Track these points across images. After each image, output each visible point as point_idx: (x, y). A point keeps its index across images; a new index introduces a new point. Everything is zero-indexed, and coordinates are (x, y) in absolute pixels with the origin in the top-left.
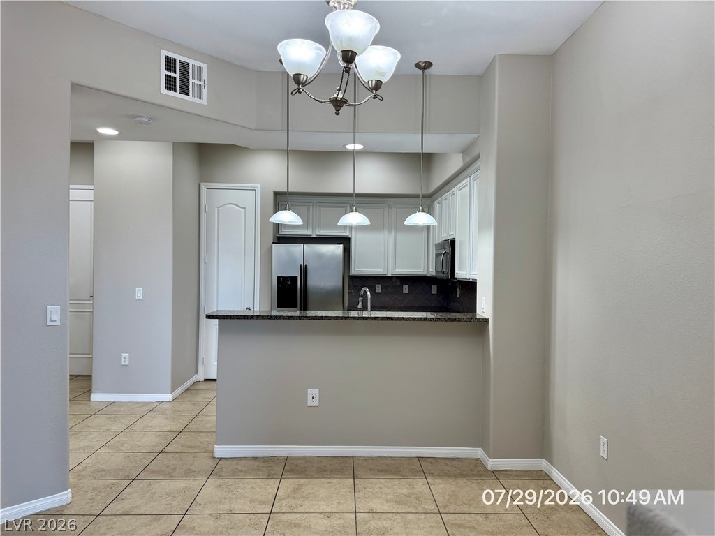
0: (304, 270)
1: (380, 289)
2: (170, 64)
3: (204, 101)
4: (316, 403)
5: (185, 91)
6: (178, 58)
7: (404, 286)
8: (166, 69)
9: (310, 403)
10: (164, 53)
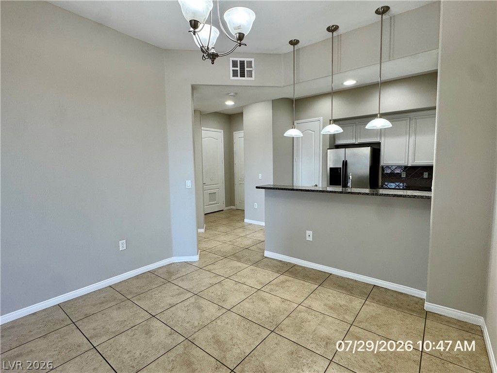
0: (345, 163)
1: (405, 175)
2: (235, 64)
3: (253, 78)
4: (311, 239)
5: (243, 75)
6: (239, 60)
7: (424, 173)
8: (233, 67)
9: (308, 239)
10: (231, 59)
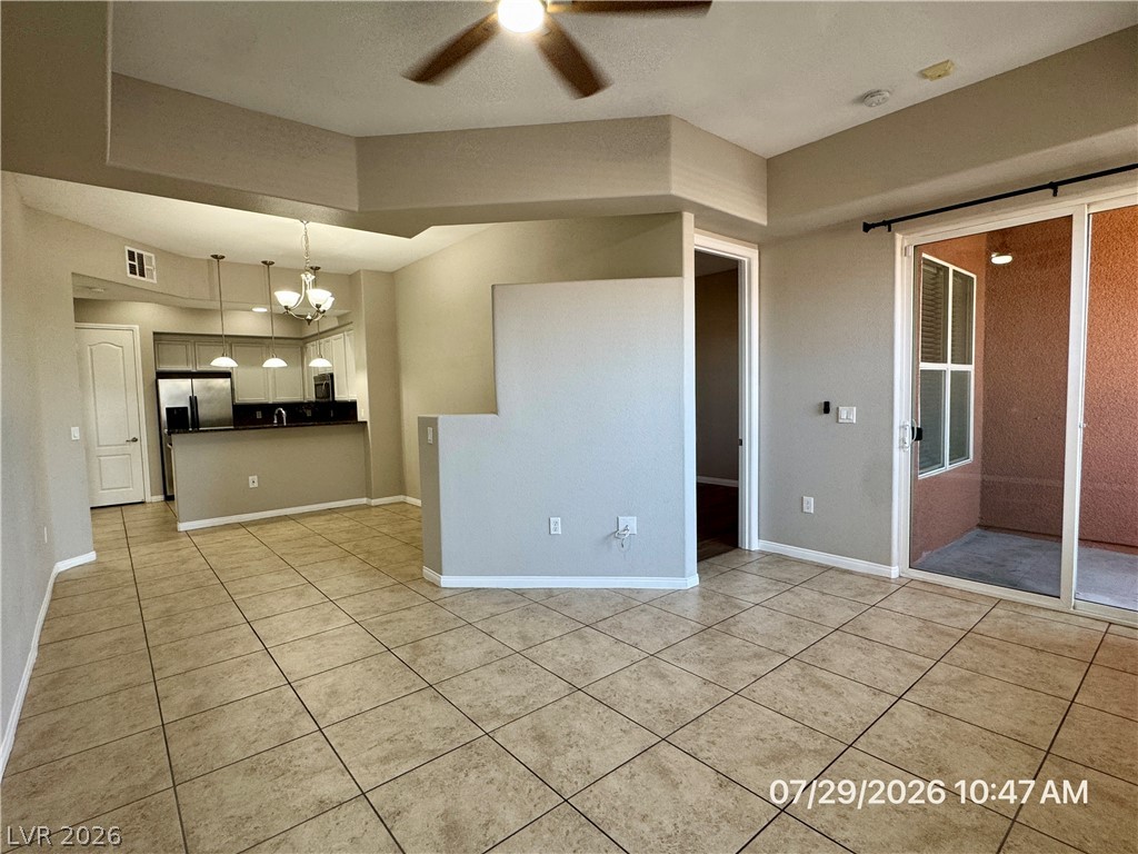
0: (193, 401)
2: (131, 255)
3: (155, 281)
4: (256, 485)
5: (142, 274)
6: (136, 251)
8: (129, 259)
9: (252, 486)
10: (127, 248)
